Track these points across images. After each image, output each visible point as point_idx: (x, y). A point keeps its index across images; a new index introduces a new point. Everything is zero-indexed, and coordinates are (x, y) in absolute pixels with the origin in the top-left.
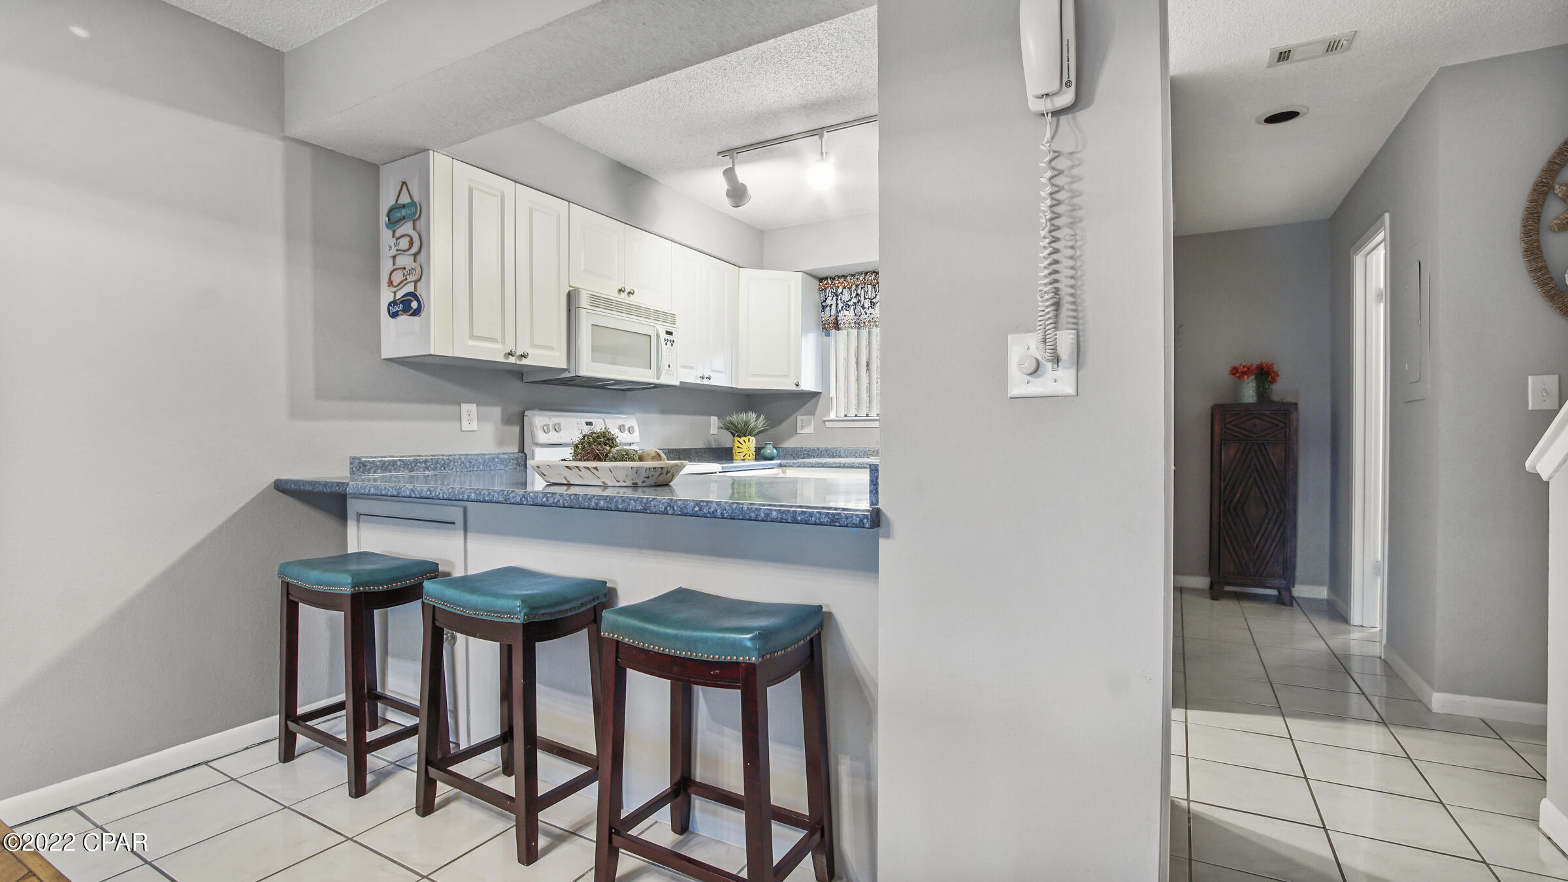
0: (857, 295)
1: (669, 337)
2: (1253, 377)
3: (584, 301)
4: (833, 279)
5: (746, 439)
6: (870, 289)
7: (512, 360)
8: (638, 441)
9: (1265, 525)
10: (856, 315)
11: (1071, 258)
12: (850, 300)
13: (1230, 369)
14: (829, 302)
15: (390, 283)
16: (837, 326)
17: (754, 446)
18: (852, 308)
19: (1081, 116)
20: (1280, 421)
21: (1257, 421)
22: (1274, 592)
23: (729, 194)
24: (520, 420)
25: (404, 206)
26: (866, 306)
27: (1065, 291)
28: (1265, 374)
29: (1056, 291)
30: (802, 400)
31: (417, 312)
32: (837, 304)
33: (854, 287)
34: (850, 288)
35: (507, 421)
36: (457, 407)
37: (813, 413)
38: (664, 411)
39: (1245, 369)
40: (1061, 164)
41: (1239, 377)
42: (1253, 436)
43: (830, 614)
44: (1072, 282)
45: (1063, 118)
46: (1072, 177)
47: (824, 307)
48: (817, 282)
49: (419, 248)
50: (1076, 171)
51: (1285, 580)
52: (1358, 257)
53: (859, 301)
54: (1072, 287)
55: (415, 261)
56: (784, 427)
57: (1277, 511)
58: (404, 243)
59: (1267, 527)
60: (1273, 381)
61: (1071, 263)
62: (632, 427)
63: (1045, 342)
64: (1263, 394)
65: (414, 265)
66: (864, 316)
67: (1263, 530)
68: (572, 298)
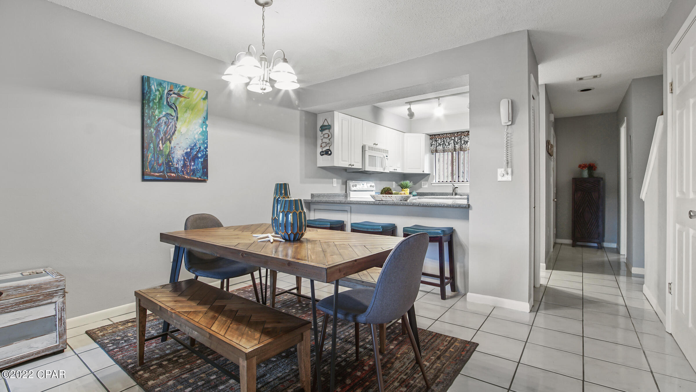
0: (444, 141)
1: (387, 157)
2: (587, 168)
3: (367, 149)
4: (435, 135)
5: (406, 189)
6: (448, 139)
7: (350, 166)
8: (375, 190)
9: (591, 221)
10: (443, 148)
11: (511, 154)
12: (441, 143)
13: (578, 166)
14: (433, 143)
15: (321, 146)
16: (436, 151)
17: (409, 192)
18: (442, 145)
19: (513, 126)
20: (596, 184)
21: (588, 184)
22: (596, 245)
23: (408, 115)
24: (345, 183)
25: (326, 126)
26: (447, 144)
27: (509, 160)
28: (591, 167)
29: (507, 160)
30: (423, 176)
31: (330, 154)
32: (436, 144)
33: (442, 138)
34: (441, 139)
35: (343, 184)
36: (332, 180)
37: (427, 181)
38: (380, 181)
39: (584, 166)
40: (509, 135)
41: (582, 168)
42: (587, 189)
43: (455, 230)
44: (511, 159)
45: (509, 126)
46: (511, 138)
47: (432, 145)
48: (429, 136)
49: (331, 137)
50: (512, 137)
51: (599, 240)
52: (622, 128)
53: (444, 143)
54: (511, 158)
55: (329, 141)
56: (417, 185)
57: (595, 216)
58: (326, 136)
59: (592, 221)
60: (595, 170)
61: (511, 155)
62: (374, 186)
63: (505, 170)
64: (590, 175)
65: (329, 142)
66: (446, 148)
67: (590, 222)
68: (363, 148)
